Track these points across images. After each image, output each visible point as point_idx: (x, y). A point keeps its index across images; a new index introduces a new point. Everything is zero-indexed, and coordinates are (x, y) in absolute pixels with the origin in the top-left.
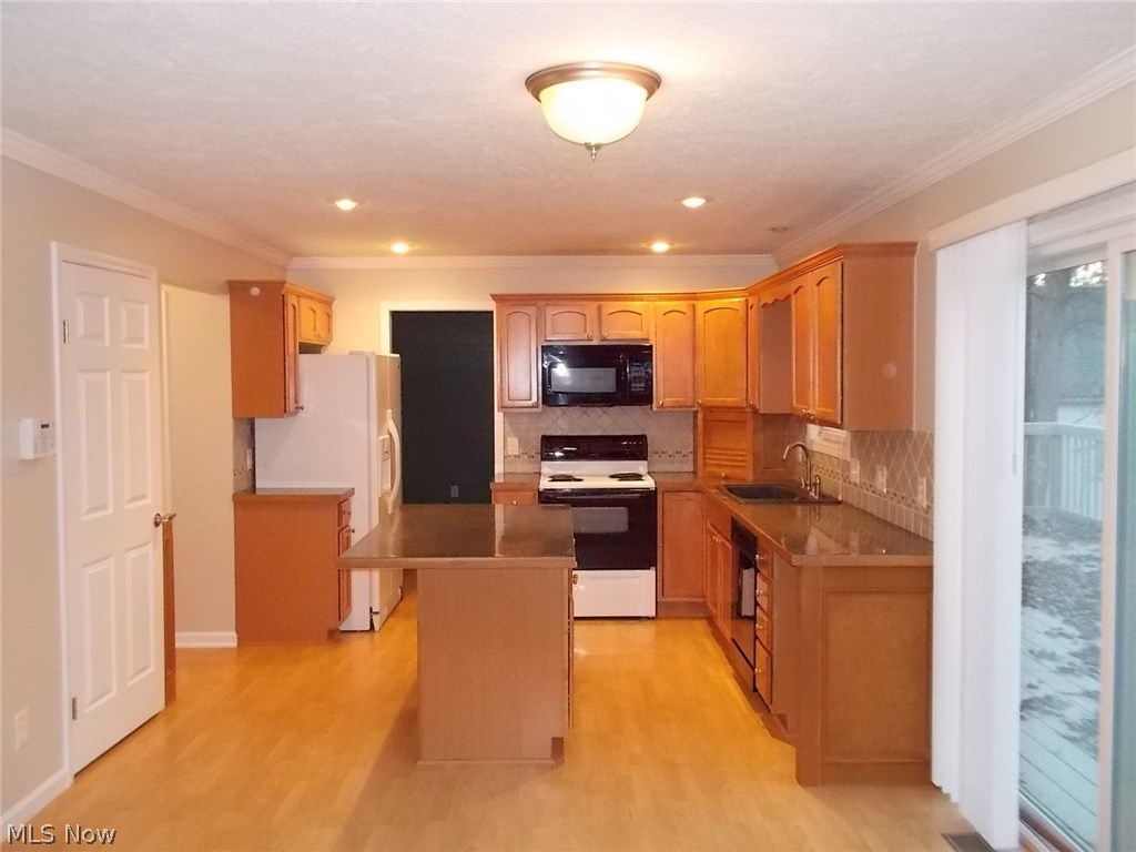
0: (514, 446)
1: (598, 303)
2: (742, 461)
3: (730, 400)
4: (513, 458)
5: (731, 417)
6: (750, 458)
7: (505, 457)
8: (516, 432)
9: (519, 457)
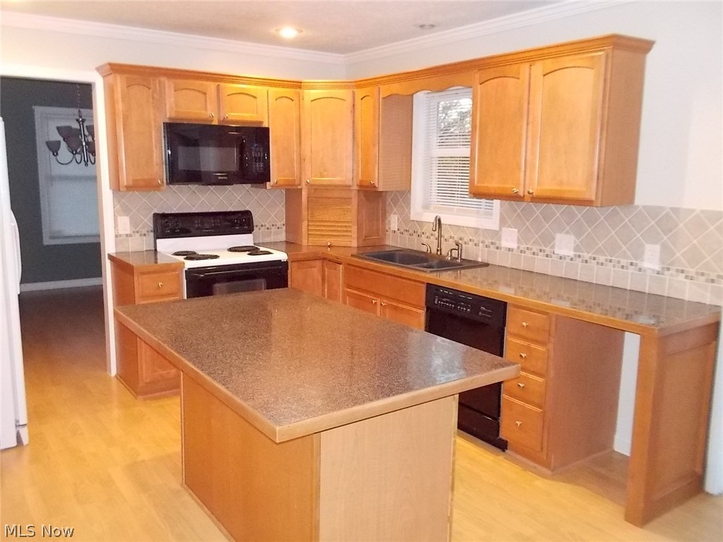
0: (125, 224)
1: (218, 83)
2: (347, 231)
3: (337, 180)
4: (125, 237)
5: (336, 194)
6: (354, 229)
7: (116, 236)
8: (125, 210)
9: (131, 236)
